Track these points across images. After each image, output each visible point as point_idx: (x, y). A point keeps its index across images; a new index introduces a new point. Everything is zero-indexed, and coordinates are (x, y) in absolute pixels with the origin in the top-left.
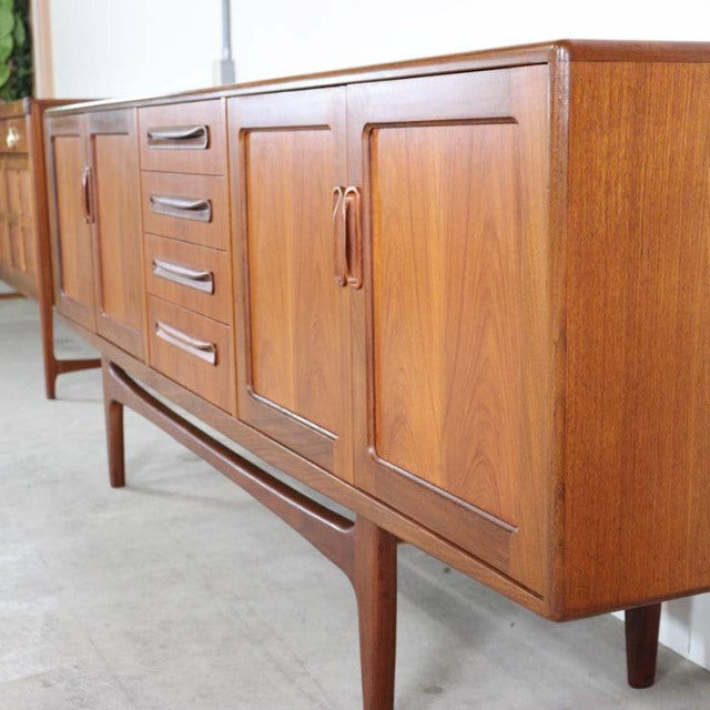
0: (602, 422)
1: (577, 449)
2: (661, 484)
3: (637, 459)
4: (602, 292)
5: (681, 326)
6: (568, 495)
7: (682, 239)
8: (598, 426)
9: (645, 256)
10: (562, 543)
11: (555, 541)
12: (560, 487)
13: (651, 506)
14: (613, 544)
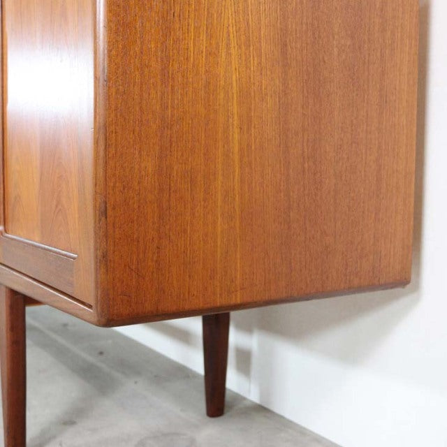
0: (140, 152)
1: (117, 172)
2: (194, 214)
3: (173, 189)
4: (139, 42)
5: (209, 83)
6: (110, 212)
7: (208, 13)
8: (137, 155)
9: (177, 19)
10: (104, 256)
11: (99, 253)
12: (103, 205)
13: (185, 231)
14: (152, 260)
